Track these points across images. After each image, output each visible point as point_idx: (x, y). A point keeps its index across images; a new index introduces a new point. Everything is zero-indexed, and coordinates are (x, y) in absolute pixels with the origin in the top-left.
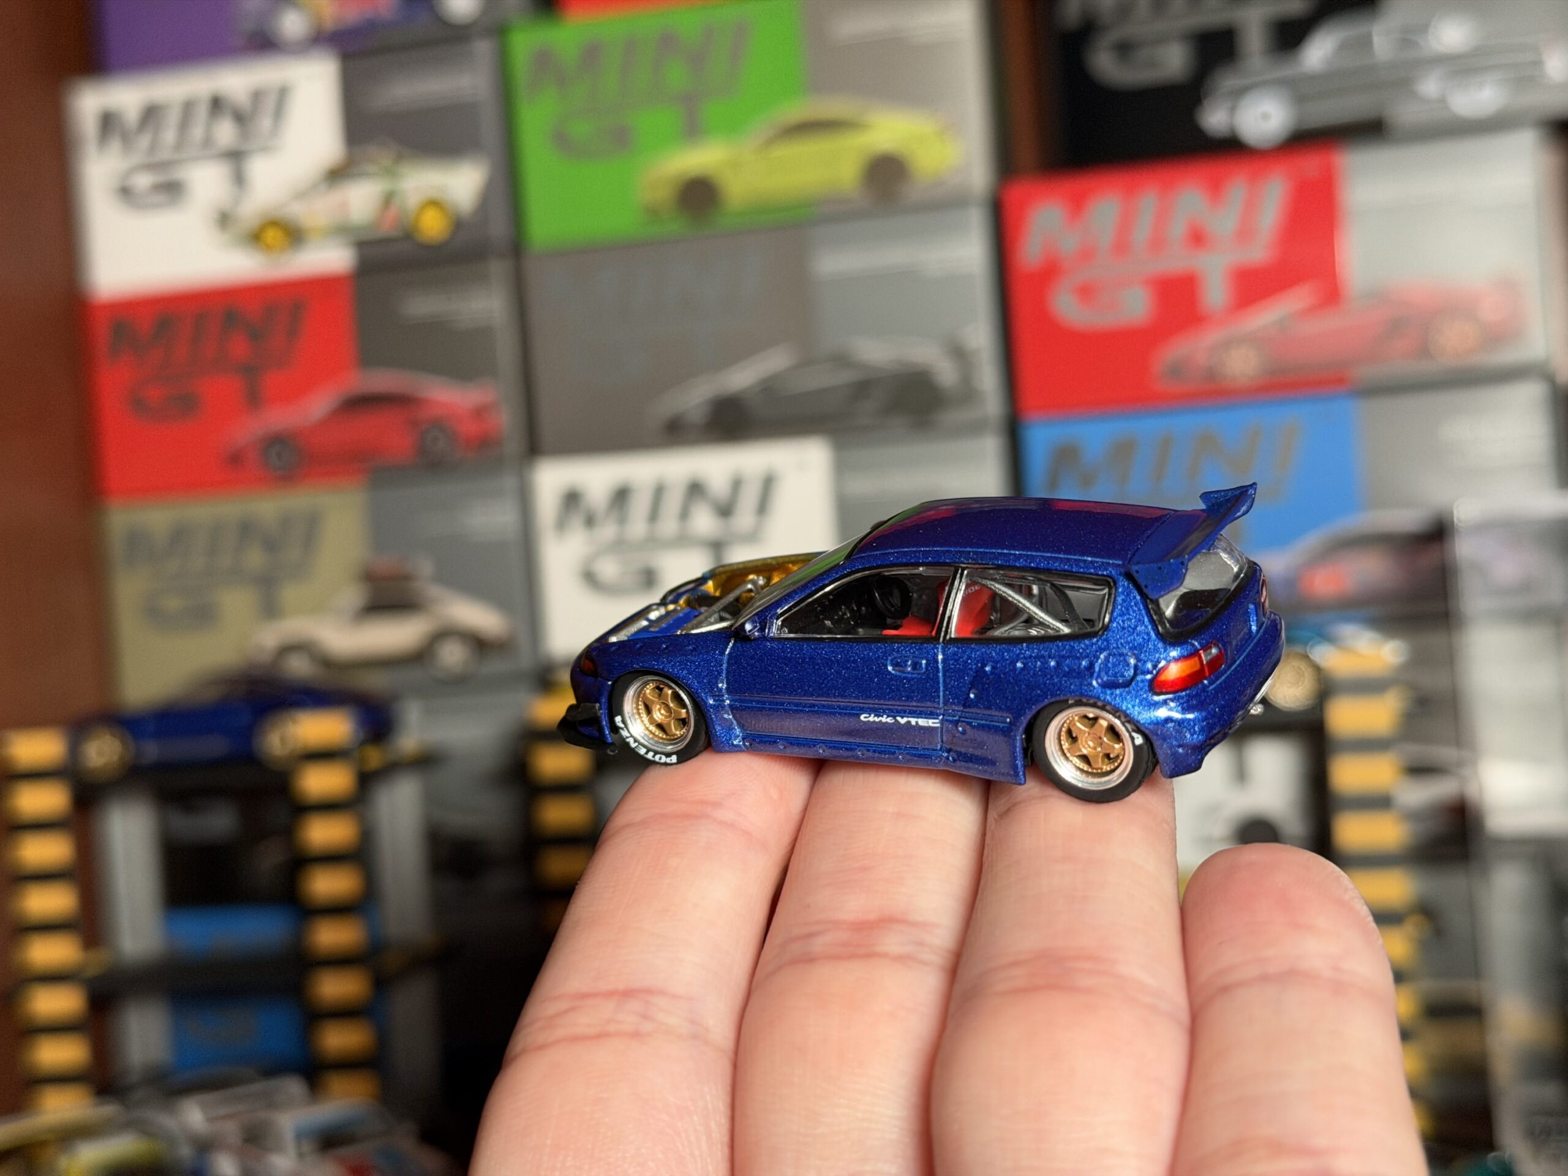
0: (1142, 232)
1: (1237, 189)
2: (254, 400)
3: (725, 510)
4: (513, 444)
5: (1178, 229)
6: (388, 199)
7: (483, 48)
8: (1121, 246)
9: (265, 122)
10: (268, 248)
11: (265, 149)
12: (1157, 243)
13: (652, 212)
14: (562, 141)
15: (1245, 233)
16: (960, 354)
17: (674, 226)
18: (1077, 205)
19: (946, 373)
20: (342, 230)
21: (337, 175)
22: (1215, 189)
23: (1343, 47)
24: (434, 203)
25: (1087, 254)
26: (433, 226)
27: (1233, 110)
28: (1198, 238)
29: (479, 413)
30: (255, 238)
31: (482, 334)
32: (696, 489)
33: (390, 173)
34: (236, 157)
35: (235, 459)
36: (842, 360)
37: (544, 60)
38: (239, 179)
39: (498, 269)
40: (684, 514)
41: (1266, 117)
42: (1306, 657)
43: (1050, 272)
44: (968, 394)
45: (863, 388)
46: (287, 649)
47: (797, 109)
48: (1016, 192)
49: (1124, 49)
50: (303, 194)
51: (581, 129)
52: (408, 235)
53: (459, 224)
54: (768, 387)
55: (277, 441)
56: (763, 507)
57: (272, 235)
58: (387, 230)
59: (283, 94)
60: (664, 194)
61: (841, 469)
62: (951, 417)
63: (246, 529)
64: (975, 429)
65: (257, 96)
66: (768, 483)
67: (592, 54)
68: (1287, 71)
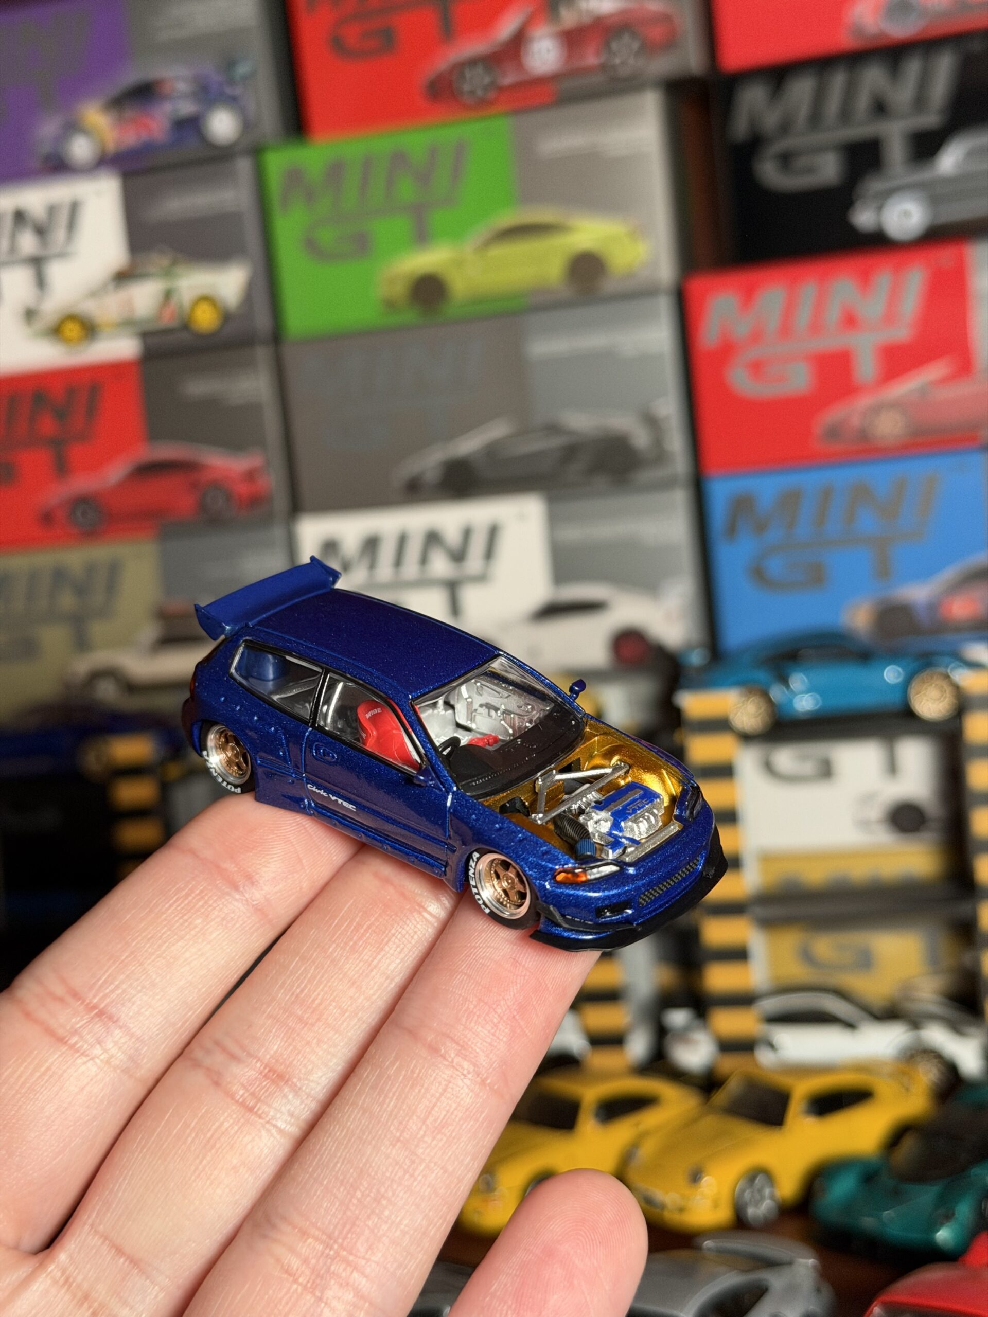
0: (803, 316)
1: (883, 279)
2: (62, 468)
3: (458, 556)
4: (281, 502)
5: (833, 314)
6: (168, 295)
7: (243, 166)
8: (786, 330)
9: (59, 234)
10: (67, 341)
11: (63, 255)
12: (816, 327)
13: (390, 305)
14: (311, 246)
15: (890, 317)
16: (652, 422)
17: (409, 316)
18: (748, 296)
19: (641, 439)
20: (128, 324)
21: (123, 277)
22: (865, 279)
23: (970, 154)
24: (206, 299)
25: (756, 337)
26: (205, 319)
27: (880, 209)
28: (850, 321)
29: (250, 476)
30: (56, 331)
31: (252, 410)
32: (433, 538)
33: (168, 273)
34: (37, 263)
35: (47, 518)
36: (553, 429)
37: (294, 177)
38: (41, 282)
39: (262, 354)
40: (424, 560)
41: (907, 214)
42: (947, 677)
43: (727, 350)
44: (660, 456)
45: (571, 452)
46: (96, 675)
47: (509, 218)
48: (697, 285)
49: (786, 160)
50: (95, 294)
51: (326, 236)
52: (186, 326)
53: (227, 317)
54: (491, 451)
55: (82, 501)
56: (489, 553)
57: (72, 330)
58: (167, 321)
59: (75, 208)
60: (400, 290)
61: (553, 520)
62: (645, 476)
63: (59, 575)
64: (667, 485)
65: (52, 210)
66: (493, 532)
67: (335, 171)
68: (924, 175)
